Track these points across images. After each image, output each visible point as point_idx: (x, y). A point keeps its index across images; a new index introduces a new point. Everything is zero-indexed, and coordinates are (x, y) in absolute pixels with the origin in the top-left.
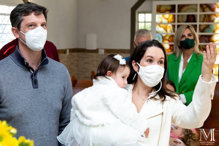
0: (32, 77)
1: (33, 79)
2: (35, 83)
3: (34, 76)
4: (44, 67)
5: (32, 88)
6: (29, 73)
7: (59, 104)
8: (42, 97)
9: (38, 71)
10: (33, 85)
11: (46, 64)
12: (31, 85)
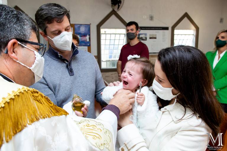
0: (67, 67)
1: (68, 69)
2: (71, 72)
3: (69, 65)
4: (76, 58)
5: (69, 76)
6: (65, 64)
7: (92, 85)
8: (78, 82)
9: (72, 61)
10: (69, 73)
11: (77, 54)
12: (68, 74)
